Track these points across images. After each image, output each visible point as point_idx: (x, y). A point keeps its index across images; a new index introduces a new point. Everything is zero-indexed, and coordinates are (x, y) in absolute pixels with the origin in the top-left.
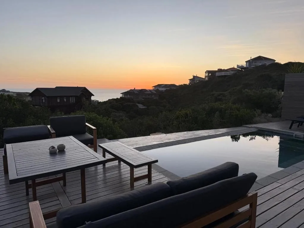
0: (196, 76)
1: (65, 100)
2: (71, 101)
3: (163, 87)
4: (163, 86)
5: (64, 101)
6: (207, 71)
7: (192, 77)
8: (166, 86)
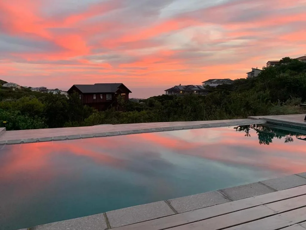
0: (256, 68)
1: (102, 97)
2: (108, 98)
3: (214, 83)
4: (214, 81)
5: (100, 98)
6: (269, 62)
7: (251, 70)
8: (218, 81)
